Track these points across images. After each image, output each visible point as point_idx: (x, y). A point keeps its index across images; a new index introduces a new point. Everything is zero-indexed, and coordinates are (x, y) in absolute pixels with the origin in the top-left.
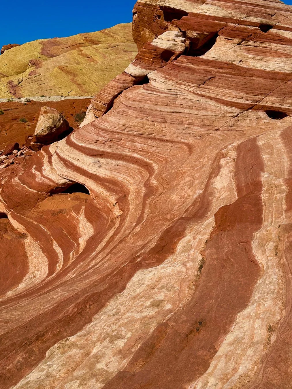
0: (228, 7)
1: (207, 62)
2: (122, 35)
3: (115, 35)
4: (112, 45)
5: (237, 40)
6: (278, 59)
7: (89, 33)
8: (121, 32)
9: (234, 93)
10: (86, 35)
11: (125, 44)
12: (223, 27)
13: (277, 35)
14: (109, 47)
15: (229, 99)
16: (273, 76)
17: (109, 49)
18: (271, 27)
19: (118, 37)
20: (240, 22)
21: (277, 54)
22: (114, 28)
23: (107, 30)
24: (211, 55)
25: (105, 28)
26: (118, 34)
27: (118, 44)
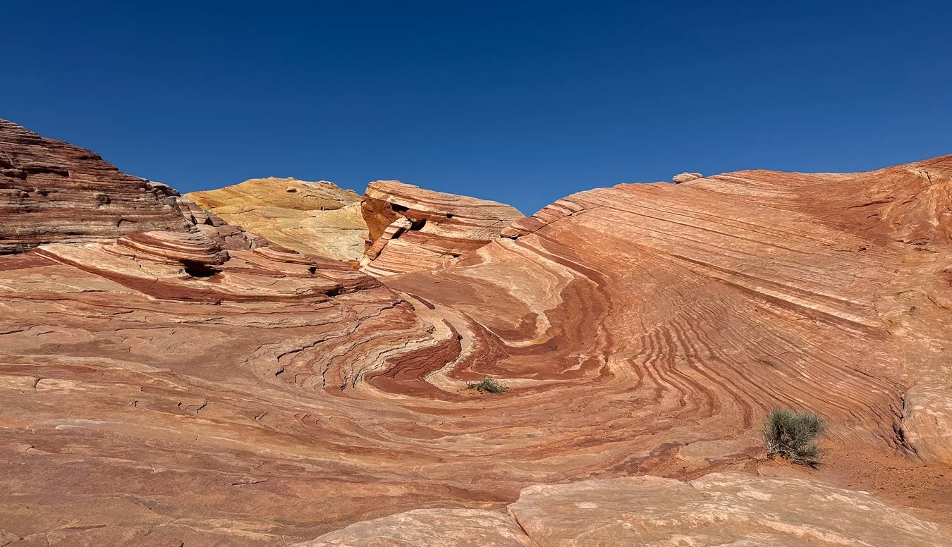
0: (430, 206)
1: (423, 234)
2: (256, 195)
3: (245, 194)
4: (246, 208)
5: (436, 223)
6: (457, 232)
7: (208, 192)
8: (255, 190)
9: (438, 247)
10: (202, 194)
11: (265, 207)
12: (429, 216)
13: (456, 220)
14: (242, 211)
15: (435, 250)
16: (455, 240)
17: (241, 214)
18: (453, 215)
19: (252, 197)
20: (437, 214)
21: (456, 229)
22: (245, 185)
23: (234, 188)
24: (424, 230)
25: (231, 185)
26: (251, 194)
27: (254, 207)
